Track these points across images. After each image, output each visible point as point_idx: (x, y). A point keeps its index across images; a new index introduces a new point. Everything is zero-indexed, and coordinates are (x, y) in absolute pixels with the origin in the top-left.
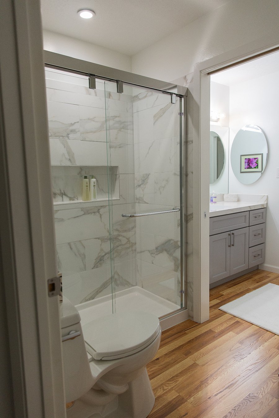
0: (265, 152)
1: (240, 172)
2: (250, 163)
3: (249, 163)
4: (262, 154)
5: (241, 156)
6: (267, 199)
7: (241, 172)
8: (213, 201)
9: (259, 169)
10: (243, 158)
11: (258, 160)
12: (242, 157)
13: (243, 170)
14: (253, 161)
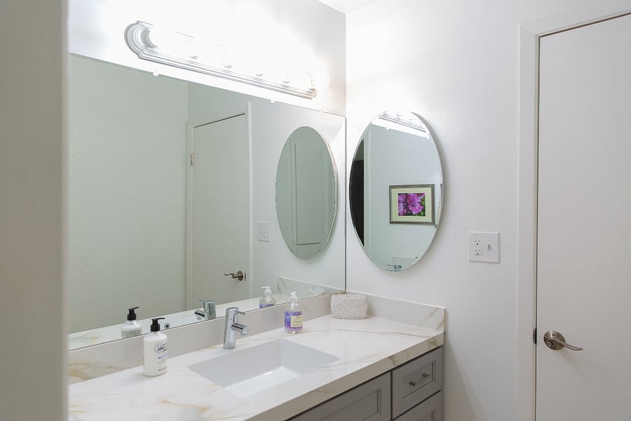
0: (437, 180)
1: (389, 222)
2: (410, 204)
3: (407, 204)
4: (433, 187)
5: (391, 187)
6: (445, 321)
7: (391, 222)
8: (292, 326)
9: (428, 218)
10: (395, 192)
12: (393, 190)
13: (396, 218)
14: (414, 200)
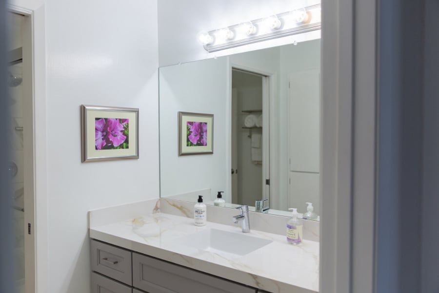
3: (108, 133)
9: (131, 150)
11: (128, 126)
14: (115, 128)
